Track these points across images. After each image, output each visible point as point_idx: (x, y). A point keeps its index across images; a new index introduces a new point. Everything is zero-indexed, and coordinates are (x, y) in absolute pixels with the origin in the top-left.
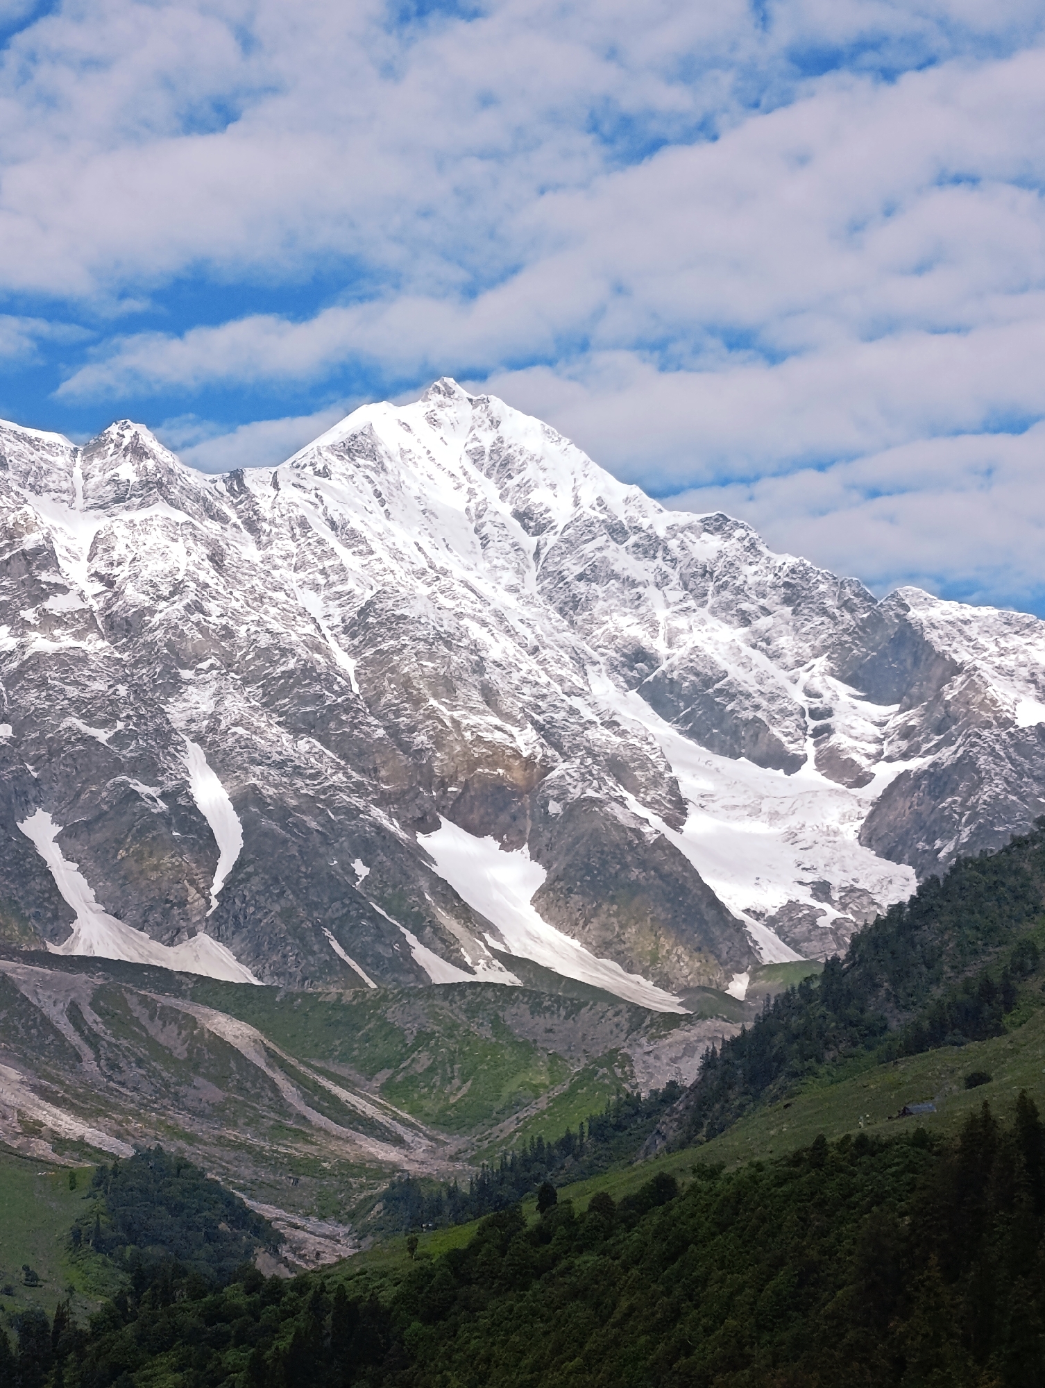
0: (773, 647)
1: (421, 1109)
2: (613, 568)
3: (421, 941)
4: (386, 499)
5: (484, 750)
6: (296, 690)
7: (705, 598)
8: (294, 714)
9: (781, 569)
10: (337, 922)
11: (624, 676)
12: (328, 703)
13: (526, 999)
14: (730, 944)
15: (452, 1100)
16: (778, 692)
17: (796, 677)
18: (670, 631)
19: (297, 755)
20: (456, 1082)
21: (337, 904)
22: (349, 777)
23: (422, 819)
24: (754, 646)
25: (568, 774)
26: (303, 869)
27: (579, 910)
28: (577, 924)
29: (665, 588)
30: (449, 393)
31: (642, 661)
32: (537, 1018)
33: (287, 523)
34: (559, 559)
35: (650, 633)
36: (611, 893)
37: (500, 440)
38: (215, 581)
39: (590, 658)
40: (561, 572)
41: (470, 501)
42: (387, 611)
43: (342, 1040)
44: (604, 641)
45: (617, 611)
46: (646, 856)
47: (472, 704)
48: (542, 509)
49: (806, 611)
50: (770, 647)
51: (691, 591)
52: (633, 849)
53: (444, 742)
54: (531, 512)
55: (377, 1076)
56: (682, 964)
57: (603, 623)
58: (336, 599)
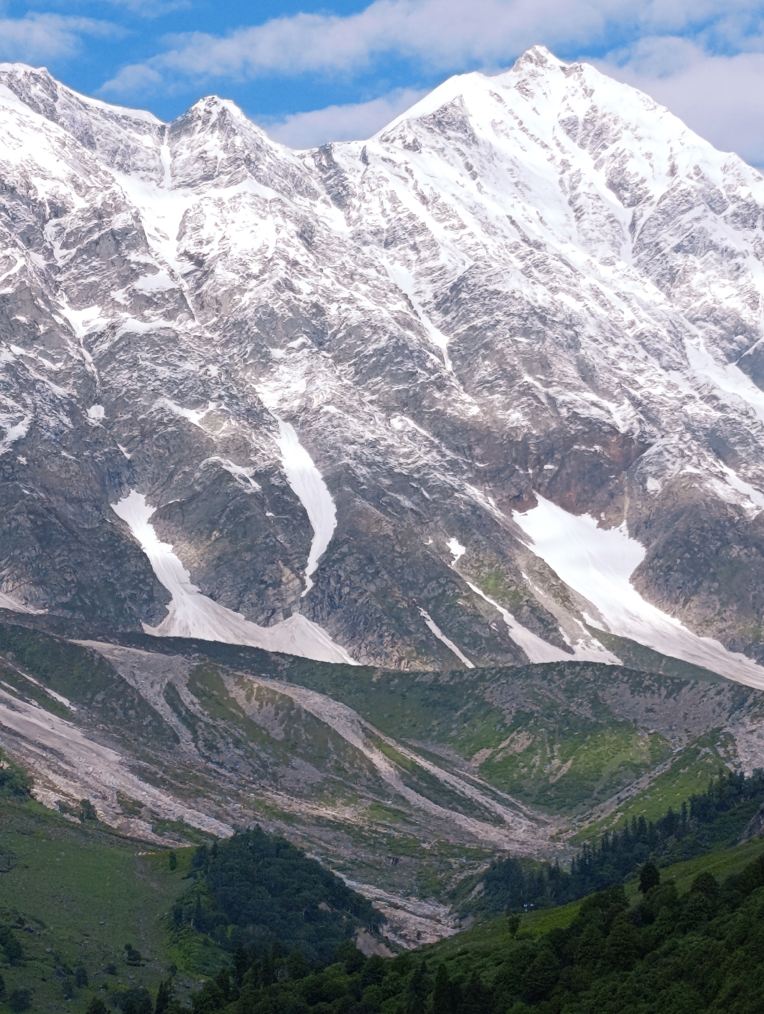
1: (520, 789)
2: (711, 238)
3: (519, 620)
4: (478, 172)
5: (580, 427)
6: (388, 368)
8: (387, 393)
10: (433, 602)
11: (723, 349)
12: (421, 380)
13: (626, 679)
15: (552, 780)
19: (390, 434)
20: (556, 762)
21: (433, 584)
22: (444, 456)
23: (518, 497)
25: (667, 450)
26: (398, 549)
27: (680, 588)
28: (677, 602)
30: (541, 62)
31: (742, 334)
32: (637, 697)
33: (377, 198)
34: (655, 230)
35: (749, 304)
36: (712, 570)
37: (594, 109)
38: (305, 258)
39: (688, 331)
40: (657, 244)
41: (563, 172)
42: (480, 287)
43: (440, 720)
44: (702, 313)
45: (716, 283)
46: (748, 533)
47: (567, 380)
48: (637, 179)
52: (734, 525)
53: (540, 419)
54: (626, 182)
55: (476, 756)
57: (702, 295)
58: (428, 274)
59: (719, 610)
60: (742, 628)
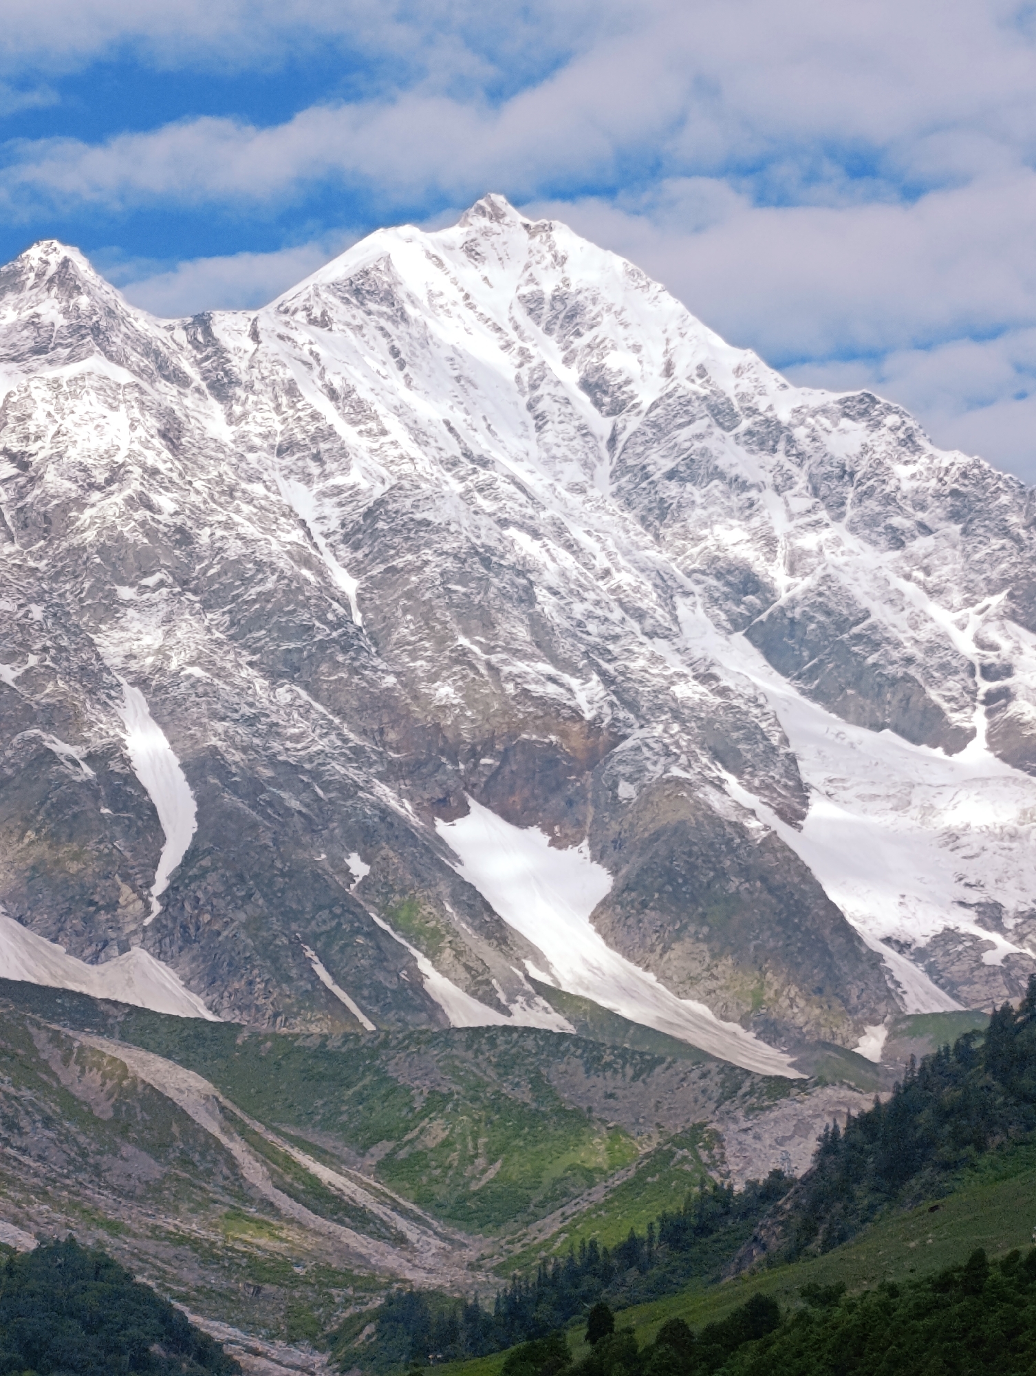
0: (933, 579)
1: (431, 1198)
2: (717, 463)
3: (436, 965)
4: (407, 360)
5: (531, 709)
6: (275, 619)
7: (843, 509)
8: (273, 652)
9: (947, 471)
10: (323, 939)
11: (726, 612)
12: (319, 637)
13: (579, 1052)
14: (862, 985)
15: (474, 1187)
16: (938, 640)
17: (965, 620)
18: (793, 553)
19: (274, 708)
20: (481, 1162)
21: (325, 914)
22: (345, 740)
23: (444, 801)
24: (908, 577)
25: (647, 745)
26: (279, 864)
27: (657, 931)
28: (652, 951)
29: (788, 493)
30: (498, 216)
31: (753, 593)
32: (594, 1078)
33: (270, 389)
34: (641, 449)
35: (765, 554)
36: (700, 909)
37: (566, 282)
38: (169, 465)
39: (681, 587)
40: (644, 467)
41: (521, 365)
42: (404, 514)
43: (326, 1099)
44: (701, 564)
45: (721, 523)
46: (751, 861)
47: (516, 645)
48: (620, 379)
49: (981, 531)
50: (929, 579)
51: (824, 498)
52: (732, 850)
53: (477, 696)
54: (606, 382)
55: (373, 1150)
56: (796, 1010)
57: (701, 539)
58: (334, 495)
59: (709, 964)
60: (738, 989)
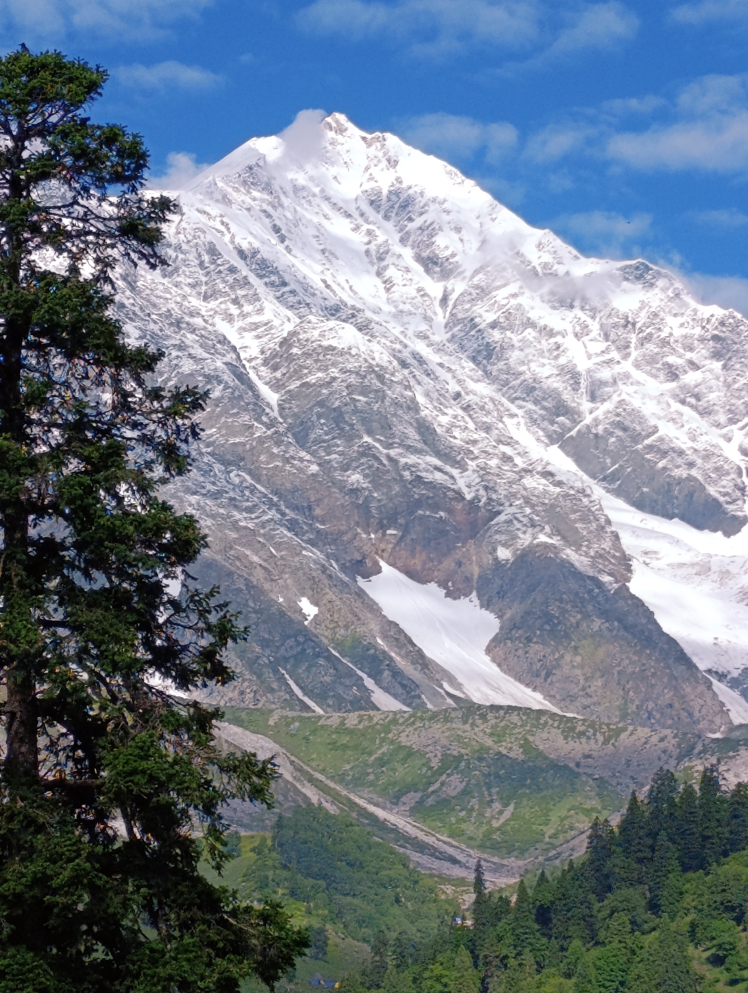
0: (703, 403)
1: (462, 833)
2: (529, 315)
3: (378, 683)
4: (286, 235)
5: (424, 492)
6: (223, 419)
7: (628, 351)
8: (223, 445)
9: (709, 321)
10: (292, 661)
11: (544, 430)
12: (258, 434)
13: (556, 724)
14: (702, 702)
15: (496, 824)
16: (712, 449)
17: (730, 435)
18: (593, 383)
19: (232, 487)
20: (497, 806)
21: (291, 642)
22: (283, 514)
23: (361, 562)
24: (683, 402)
25: (516, 519)
26: (251, 604)
27: (540, 660)
28: (538, 676)
29: (586, 339)
30: (341, 130)
31: (563, 415)
32: (571, 743)
33: (194, 250)
34: (468, 306)
35: (571, 385)
36: (573, 644)
37: (399, 180)
38: (132, 301)
39: (508, 410)
40: (472, 320)
41: (369, 243)
42: (312, 342)
43: (352, 764)
44: (522, 392)
45: (535, 361)
46: (608, 606)
47: (409, 442)
48: (447, 253)
49: (738, 366)
50: (700, 403)
51: (614, 342)
52: (593, 598)
53: (381, 482)
54: (436, 256)
55: (404, 799)
56: (653, 721)
57: (521, 374)
58: (253, 330)
59: (583, 686)
60: (607, 704)
